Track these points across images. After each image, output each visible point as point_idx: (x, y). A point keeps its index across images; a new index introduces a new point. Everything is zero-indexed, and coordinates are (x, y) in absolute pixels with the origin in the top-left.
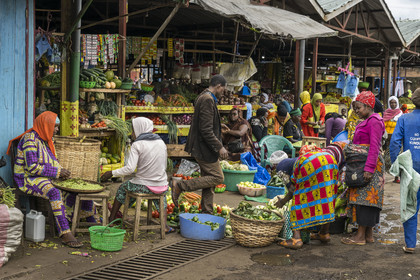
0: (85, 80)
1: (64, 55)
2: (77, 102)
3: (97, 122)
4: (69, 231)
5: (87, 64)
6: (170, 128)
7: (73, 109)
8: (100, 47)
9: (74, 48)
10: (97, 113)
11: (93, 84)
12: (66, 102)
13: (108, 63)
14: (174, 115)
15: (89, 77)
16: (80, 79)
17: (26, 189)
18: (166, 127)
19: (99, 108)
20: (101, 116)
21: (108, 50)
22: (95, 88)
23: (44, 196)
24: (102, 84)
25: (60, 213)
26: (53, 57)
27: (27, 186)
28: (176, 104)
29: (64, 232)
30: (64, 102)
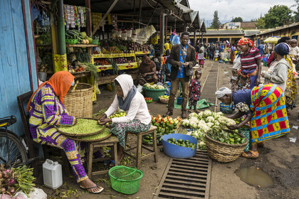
0: (70, 38)
1: (52, 19)
2: (65, 55)
3: (78, 67)
4: (86, 177)
5: (68, 27)
6: (114, 66)
7: (63, 60)
8: (76, 15)
9: (59, 14)
10: (76, 61)
11: (76, 41)
12: (57, 55)
13: (81, 27)
14: (114, 58)
15: (73, 36)
16: (66, 38)
17: (39, 140)
18: (111, 66)
19: (77, 58)
20: (79, 63)
21: (80, 17)
22: (77, 44)
23: (58, 146)
24: (81, 41)
25: (76, 163)
26: (43, 22)
27: (40, 138)
28: (114, 52)
29: (82, 179)
30: (55, 55)
